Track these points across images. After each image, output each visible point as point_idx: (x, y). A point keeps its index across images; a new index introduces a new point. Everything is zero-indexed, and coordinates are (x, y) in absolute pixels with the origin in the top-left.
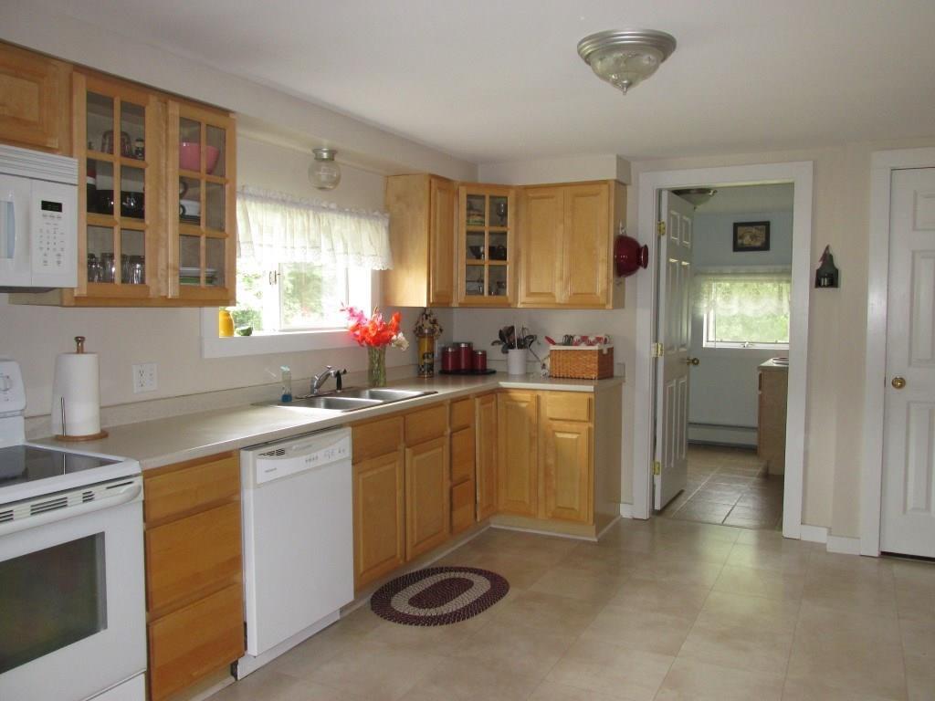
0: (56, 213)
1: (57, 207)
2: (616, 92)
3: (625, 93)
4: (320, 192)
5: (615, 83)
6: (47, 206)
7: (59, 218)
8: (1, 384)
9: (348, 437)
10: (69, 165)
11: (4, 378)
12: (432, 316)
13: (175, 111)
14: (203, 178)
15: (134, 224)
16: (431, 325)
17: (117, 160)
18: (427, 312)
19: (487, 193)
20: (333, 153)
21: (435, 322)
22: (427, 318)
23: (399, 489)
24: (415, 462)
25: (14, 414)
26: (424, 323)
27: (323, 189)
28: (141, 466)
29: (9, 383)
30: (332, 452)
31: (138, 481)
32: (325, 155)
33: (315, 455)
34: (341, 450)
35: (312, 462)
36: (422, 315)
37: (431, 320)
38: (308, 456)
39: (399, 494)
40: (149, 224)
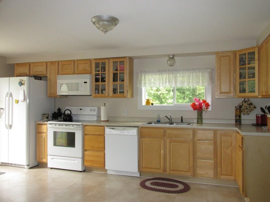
2: (103, 33)
3: (105, 34)
5: (102, 31)
6: (85, 82)
7: (87, 84)
8: (93, 110)
9: (136, 130)
10: (88, 76)
11: (94, 109)
12: (249, 102)
13: (112, 61)
14: (118, 72)
15: (103, 83)
16: (248, 105)
17: (100, 73)
18: (246, 100)
19: (247, 52)
20: (174, 56)
21: (251, 104)
22: (245, 102)
23: (162, 150)
24: (171, 144)
25: (95, 115)
26: (243, 104)
27: (171, 66)
28: (82, 124)
29: (94, 110)
30: (130, 132)
31: (81, 126)
32: (171, 57)
33: (123, 131)
34: (133, 132)
35: (122, 133)
36: (243, 101)
37: (248, 103)
38: (121, 131)
39: (162, 152)
40: (106, 83)
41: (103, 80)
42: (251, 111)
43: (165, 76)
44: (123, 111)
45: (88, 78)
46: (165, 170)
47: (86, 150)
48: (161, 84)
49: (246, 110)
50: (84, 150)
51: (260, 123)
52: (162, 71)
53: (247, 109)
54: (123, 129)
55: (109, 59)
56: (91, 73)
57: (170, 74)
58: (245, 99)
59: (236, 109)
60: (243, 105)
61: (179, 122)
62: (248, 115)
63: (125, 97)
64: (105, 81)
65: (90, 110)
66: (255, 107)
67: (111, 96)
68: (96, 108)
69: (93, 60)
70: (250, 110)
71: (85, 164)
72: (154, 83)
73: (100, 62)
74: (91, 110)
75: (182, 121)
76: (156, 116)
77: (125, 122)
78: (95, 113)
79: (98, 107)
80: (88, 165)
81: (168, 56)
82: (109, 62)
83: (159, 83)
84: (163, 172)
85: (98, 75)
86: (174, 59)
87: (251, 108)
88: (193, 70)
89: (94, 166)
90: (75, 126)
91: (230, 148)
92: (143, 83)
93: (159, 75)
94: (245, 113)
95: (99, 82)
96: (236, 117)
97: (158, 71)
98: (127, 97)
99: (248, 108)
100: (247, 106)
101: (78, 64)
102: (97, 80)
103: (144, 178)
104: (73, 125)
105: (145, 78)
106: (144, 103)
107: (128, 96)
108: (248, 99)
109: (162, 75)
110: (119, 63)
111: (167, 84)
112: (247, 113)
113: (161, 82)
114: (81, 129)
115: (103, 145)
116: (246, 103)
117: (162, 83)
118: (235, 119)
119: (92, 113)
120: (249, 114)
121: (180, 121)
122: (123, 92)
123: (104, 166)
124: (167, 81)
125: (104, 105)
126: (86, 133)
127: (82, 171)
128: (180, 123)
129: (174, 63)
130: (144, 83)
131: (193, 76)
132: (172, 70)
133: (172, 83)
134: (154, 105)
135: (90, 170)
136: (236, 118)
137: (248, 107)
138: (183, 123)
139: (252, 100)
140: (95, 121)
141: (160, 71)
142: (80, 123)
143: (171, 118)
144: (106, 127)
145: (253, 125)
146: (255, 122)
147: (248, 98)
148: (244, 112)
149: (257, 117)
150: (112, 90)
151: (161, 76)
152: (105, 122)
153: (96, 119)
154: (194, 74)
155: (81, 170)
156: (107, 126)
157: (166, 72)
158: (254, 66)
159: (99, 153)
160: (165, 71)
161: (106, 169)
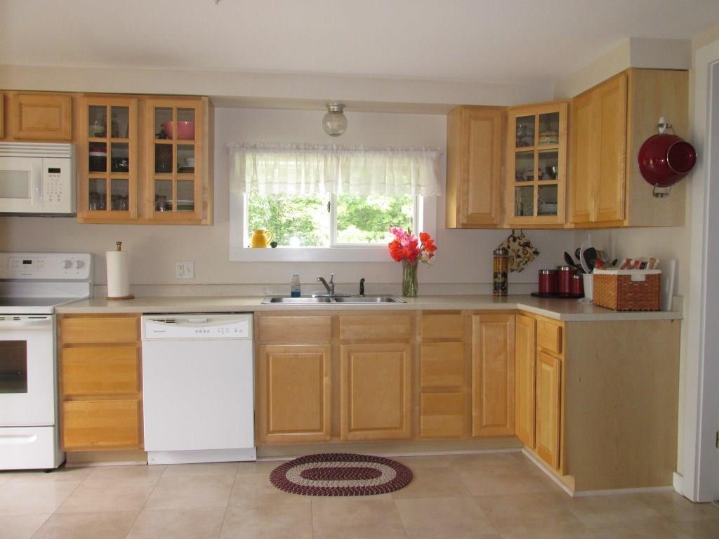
0: (57, 174)
1: (58, 171)
4: (332, 138)
6: (51, 170)
7: (59, 176)
8: (75, 265)
9: (247, 322)
10: (66, 148)
11: (78, 262)
12: (523, 239)
13: (150, 105)
14: (174, 142)
15: (120, 176)
16: (521, 248)
17: (108, 140)
18: (516, 235)
19: (537, 112)
20: (341, 107)
21: (527, 244)
22: (515, 240)
23: (326, 376)
24: (352, 358)
25: (81, 281)
26: (510, 245)
27: (335, 135)
28: (54, 310)
29: (81, 265)
30: (227, 330)
31: (49, 318)
32: (336, 109)
33: (206, 329)
34: (238, 330)
35: (203, 333)
36: (509, 238)
37: (522, 242)
38: (199, 329)
39: (326, 380)
40: (131, 175)
41: (120, 165)
42: (526, 262)
43: (315, 163)
44: (181, 267)
45: (62, 156)
46: (334, 432)
47: (68, 399)
48: (303, 186)
49: (515, 260)
50: (62, 398)
51: (547, 291)
52: (305, 149)
53: (519, 256)
54: (204, 322)
55: (139, 97)
56: (72, 139)
57: (329, 159)
58: (513, 233)
59: (495, 258)
60: (509, 247)
61: (352, 294)
62: (520, 271)
63: (198, 222)
64: (126, 170)
65: (64, 264)
66: (536, 253)
67: (149, 220)
68: (87, 258)
69: (82, 95)
70: (526, 259)
71: (68, 444)
72: (280, 183)
73: (109, 104)
74: (68, 265)
75: (362, 292)
76: (290, 280)
77: (189, 299)
78: (85, 273)
79: (91, 254)
80: (79, 444)
81: (328, 106)
82: (140, 110)
83: (297, 183)
84: (328, 438)
85: (102, 147)
86: (344, 116)
87: (528, 255)
88: (392, 150)
89: (100, 447)
90: (25, 319)
91: (502, 357)
92: (250, 181)
93: (297, 161)
94: (513, 268)
95: (105, 170)
96: (495, 276)
97: (294, 146)
98: (203, 222)
99: (522, 255)
100: (518, 251)
101: (21, 104)
102: (97, 165)
103: (275, 462)
104: (17, 316)
105: (255, 165)
106: (248, 241)
107: (206, 218)
108: (522, 233)
109: (305, 160)
110: (175, 113)
111: (322, 185)
112: (519, 266)
113: (303, 181)
114: (51, 327)
115: (135, 375)
116: (517, 243)
117: (306, 183)
118: (492, 282)
119: (73, 273)
120: (523, 269)
121: (358, 292)
122: (191, 207)
123: (137, 442)
124: (322, 178)
125: (116, 247)
126: (69, 338)
127: (56, 467)
128: (358, 296)
129: (344, 127)
130: (252, 182)
131: (391, 168)
132: (335, 147)
133: (337, 184)
134: (278, 247)
135: (83, 463)
136: (497, 280)
137: (520, 253)
138: (365, 296)
139: (529, 236)
140: (84, 299)
141: (302, 148)
142: (48, 309)
143: (331, 282)
144: (143, 318)
145: (533, 295)
146: (536, 289)
147: (521, 229)
148: (512, 265)
149: (541, 275)
150: (153, 198)
151: (302, 163)
152: (125, 302)
153: (87, 294)
154: (396, 163)
155: (52, 466)
156: (144, 314)
157: (318, 153)
158: (556, 151)
159: (120, 404)
160: (313, 149)
161: (145, 450)
